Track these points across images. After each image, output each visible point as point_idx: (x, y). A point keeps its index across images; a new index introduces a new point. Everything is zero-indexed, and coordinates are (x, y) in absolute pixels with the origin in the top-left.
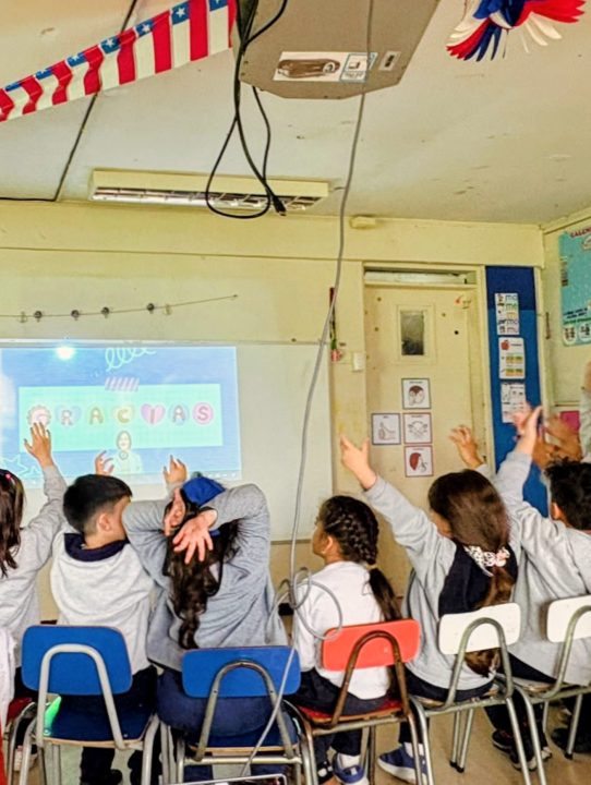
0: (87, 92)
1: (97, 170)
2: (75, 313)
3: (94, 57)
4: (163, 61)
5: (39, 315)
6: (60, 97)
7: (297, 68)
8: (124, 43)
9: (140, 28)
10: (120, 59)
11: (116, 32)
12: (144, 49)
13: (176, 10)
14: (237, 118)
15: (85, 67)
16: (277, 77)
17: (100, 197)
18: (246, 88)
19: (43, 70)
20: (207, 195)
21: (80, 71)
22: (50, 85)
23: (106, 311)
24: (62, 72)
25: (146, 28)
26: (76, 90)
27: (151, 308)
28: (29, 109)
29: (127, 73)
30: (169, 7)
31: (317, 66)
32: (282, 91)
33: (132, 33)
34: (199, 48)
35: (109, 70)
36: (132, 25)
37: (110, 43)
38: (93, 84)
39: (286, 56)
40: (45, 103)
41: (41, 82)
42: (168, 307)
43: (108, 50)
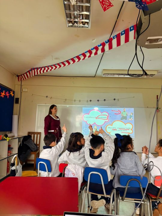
0: (102, 52)
1: (104, 70)
2: (98, 100)
3: (103, 45)
4: (119, 44)
5: (91, 101)
6: (96, 54)
7: (151, 41)
8: (110, 41)
9: (114, 37)
10: (109, 45)
11: (108, 38)
12: (114, 42)
13: (122, 32)
14: (136, 54)
15: (101, 47)
16: (146, 44)
17: (103, 76)
18: (138, 47)
19: (92, 48)
20: (128, 74)
21: (100, 48)
22: (94, 51)
23: (105, 100)
24: (96, 48)
25: (115, 37)
26: (99, 52)
27: (115, 99)
28: (89, 56)
29: (111, 47)
30: (120, 32)
31: (157, 40)
32: (148, 47)
33: (112, 38)
34: (127, 40)
35: (107, 47)
36: (112, 37)
37: (107, 41)
38: (103, 50)
39: (149, 38)
40: (93, 55)
41: (92, 51)
42: (118, 99)
43: (106, 43)
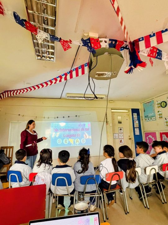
0: (65, 80)
1: (67, 93)
2: (64, 117)
3: (66, 74)
4: (77, 75)
5: (57, 117)
6: (60, 81)
7: (99, 75)
8: (71, 72)
9: (73, 70)
10: (70, 75)
11: (70, 70)
12: (74, 73)
13: (79, 67)
14: (89, 83)
15: (64, 76)
16: (96, 76)
17: (68, 98)
18: (91, 78)
19: (58, 77)
20: (84, 97)
21: (64, 77)
22: (59, 79)
23: (69, 117)
24: (61, 77)
25: (74, 70)
26: (63, 80)
27: (76, 116)
28: (55, 83)
29: (71, 77)
30: (78, 66)
31: (102, 74)
32: (97, 79)
33: (72, 70)
34: (83, 73)
35: (68, 76)
36: (72, 69)
37: (69, 72)
38: (66, 79)
39: (97, 73)
40: (58, 82)
41: (57, 79)
42: (79, 116)
43: (68, 73)
